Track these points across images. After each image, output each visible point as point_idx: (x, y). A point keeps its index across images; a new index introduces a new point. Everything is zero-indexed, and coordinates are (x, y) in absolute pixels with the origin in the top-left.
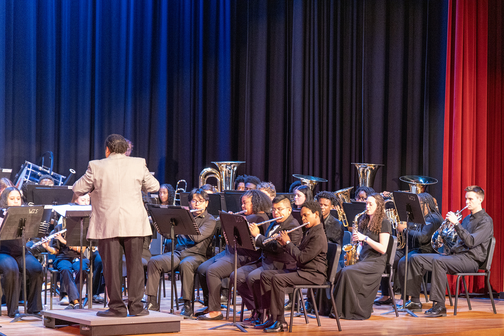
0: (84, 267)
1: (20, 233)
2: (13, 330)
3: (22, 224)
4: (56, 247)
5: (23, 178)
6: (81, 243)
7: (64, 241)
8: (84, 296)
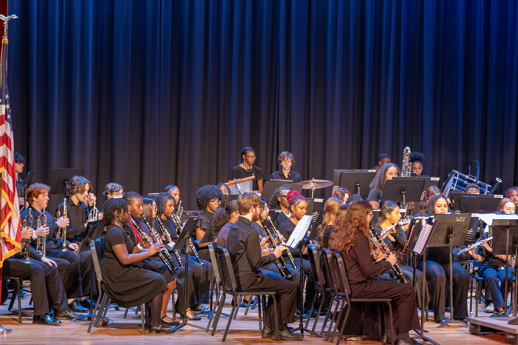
0: (509, 275)
1: (447, 241)
2: (440, 335)
3: (450, 231)
4: (482, 255)
5: (450, 186)
6: (507, 252)
7: (490, 249)
8: (508, 304)
